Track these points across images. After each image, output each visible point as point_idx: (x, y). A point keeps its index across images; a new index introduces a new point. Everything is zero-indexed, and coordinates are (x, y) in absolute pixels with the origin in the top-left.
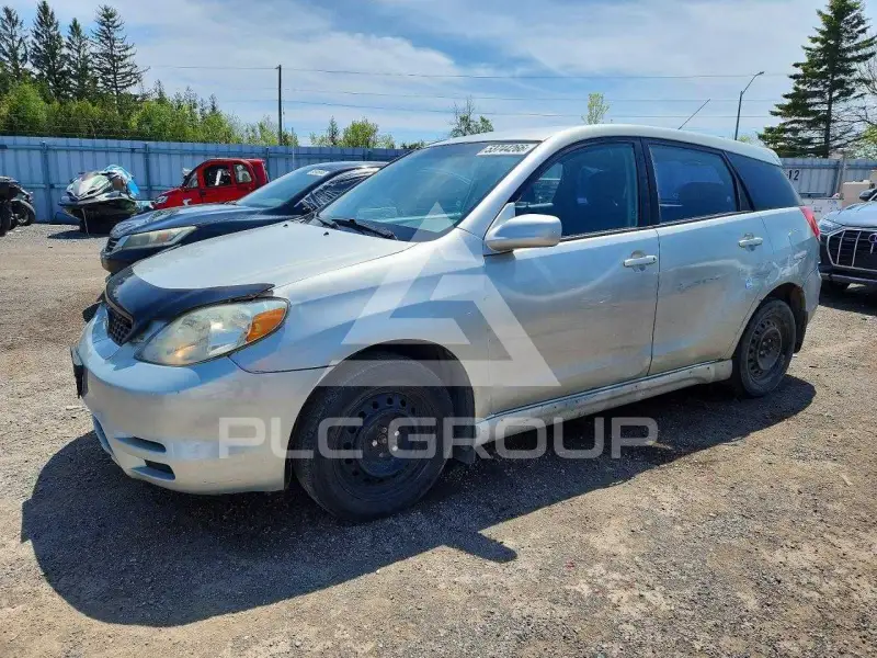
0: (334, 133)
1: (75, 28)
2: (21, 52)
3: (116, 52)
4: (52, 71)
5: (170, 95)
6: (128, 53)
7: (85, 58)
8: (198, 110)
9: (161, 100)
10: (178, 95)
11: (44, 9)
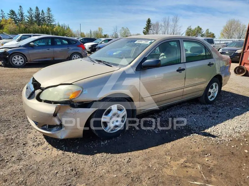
0: (91, 32)
1: (43, 11)
2: (32, 16)
3: (50, 16)
4: (38, 19)
5: (60, 24)
6: (53, 16)
7: (44, 17)
8: (65, 27)
9: (59, 26)
10: (62, 24)
11: (37, 8)
